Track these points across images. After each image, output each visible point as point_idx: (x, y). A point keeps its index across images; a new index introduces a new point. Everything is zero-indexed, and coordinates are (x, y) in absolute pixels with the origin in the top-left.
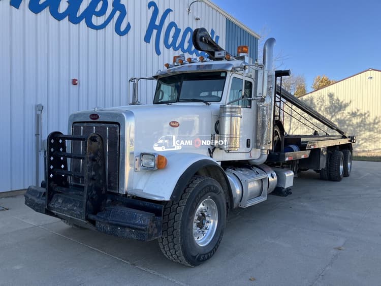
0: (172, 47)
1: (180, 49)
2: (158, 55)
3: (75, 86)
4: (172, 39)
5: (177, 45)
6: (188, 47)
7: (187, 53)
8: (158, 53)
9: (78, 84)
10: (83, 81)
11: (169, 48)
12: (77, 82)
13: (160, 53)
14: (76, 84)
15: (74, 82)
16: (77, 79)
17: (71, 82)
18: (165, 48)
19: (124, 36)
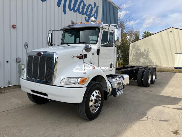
0: (73, 10)
1: (77, 11)
2: (65, 14)
3: (14, 29)
4: (73, 6)
5: (76, 9)
6: (82, 11)
7: (81, 14)
8: (65, 13)
9: (16, 28)
10: (19, 26)
11: (71, 11)
12: (15, 27)
13: (66, 13)
14: (14, 28)
15: (14, 27)
16: (15, 25)
17: (11, 27)
18: (69, 10)
19: (45, 2)
